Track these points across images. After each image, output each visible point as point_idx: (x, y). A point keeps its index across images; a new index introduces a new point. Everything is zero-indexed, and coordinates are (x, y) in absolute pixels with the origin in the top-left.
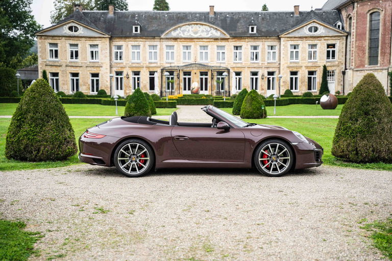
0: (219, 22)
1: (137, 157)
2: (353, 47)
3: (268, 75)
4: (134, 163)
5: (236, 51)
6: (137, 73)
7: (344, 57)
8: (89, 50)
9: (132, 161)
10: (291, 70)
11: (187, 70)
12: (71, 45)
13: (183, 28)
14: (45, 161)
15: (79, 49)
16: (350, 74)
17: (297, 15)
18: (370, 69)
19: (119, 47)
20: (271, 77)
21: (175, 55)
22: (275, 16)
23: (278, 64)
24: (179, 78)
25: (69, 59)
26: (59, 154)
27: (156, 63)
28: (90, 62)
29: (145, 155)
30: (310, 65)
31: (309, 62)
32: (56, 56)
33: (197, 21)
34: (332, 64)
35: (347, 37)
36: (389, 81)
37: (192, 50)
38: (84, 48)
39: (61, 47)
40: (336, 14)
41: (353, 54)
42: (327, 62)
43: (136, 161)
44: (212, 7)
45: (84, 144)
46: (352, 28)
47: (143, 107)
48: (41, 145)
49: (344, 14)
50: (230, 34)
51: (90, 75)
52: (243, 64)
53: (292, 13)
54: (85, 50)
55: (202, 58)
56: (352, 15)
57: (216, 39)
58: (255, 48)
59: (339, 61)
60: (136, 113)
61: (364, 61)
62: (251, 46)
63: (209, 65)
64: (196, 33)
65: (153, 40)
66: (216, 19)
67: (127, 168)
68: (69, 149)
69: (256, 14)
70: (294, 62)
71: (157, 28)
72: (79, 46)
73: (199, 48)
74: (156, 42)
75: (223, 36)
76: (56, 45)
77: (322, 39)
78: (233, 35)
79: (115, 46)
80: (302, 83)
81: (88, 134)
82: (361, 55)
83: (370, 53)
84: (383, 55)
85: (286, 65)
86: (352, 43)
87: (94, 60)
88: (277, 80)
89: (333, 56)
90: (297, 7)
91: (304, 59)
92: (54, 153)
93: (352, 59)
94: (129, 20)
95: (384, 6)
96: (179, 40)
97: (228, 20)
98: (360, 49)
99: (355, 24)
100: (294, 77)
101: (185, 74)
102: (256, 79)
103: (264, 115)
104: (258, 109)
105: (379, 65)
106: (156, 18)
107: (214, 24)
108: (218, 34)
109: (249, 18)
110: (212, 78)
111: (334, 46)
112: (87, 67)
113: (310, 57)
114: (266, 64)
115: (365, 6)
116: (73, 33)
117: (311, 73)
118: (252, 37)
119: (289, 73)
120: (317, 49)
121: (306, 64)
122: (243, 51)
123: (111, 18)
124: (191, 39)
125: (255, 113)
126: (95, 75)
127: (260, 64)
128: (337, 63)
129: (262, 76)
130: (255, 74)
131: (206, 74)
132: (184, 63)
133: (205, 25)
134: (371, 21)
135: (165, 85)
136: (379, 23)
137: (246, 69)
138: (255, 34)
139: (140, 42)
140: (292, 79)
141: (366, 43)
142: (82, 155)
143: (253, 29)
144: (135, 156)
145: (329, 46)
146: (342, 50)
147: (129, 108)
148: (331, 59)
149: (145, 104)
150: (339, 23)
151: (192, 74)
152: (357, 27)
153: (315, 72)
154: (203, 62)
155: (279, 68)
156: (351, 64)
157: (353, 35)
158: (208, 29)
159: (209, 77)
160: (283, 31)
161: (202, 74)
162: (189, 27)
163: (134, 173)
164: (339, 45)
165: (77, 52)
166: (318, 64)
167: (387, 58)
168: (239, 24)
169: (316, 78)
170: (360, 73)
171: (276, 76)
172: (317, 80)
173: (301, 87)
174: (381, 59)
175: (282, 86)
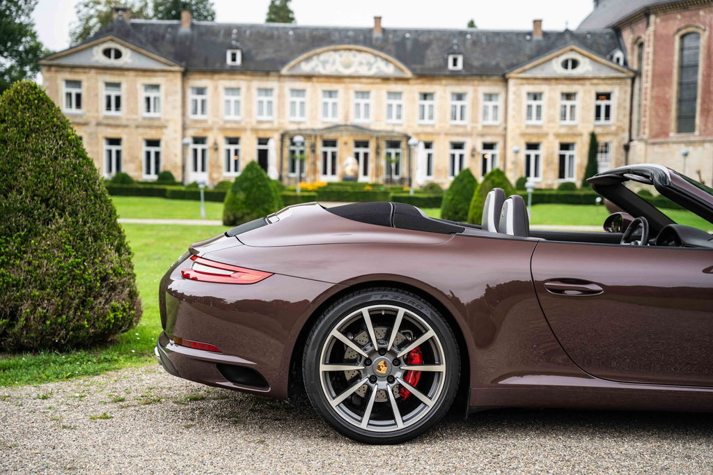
0: (392, 48)
1: (397, 362)
2: (646, 99)
3: (484, 149)
4: (383, 384)
5: (423, 102)
6: (233, 141)
7: (628, 116)
8: (143, 94)
9: (373, 379)
10: (527, 140)
11: (330, 136)
12: (108, 85)
13: (323, 57)
14: (34, 351)
15: (123, 92)
16: (640, 149)
17: (538, 37)
18: (680, 140)
19: (201, 91)
20: (489, 153)
21: (308, 108)
22: (497, 39)
23: (501, 129)
24: (314, 151)
25: (103, 112)
26: (83, 327)
27: (271, 122)
28: (145, 118)
29: (426, 353)
30: (563, 131)
31: (562, 126)
32: (79, 105)
33: (349, 43)
34: (605, 131)
35: (633, 80)
37: (340, 99)
38: (133, 89)
39: (88, 88)
40: (612, 37)
41: (645, 111)
42: (596, 126)
43: (391, 379)
44: (378, 19)
45: (184, 304)
46: (644, 62)
48: (21, 298)
49: (628, 37)
50: (413, 71)
51: (144, 144)
52: (437, 128)
53: (530, 34)
54: (133, 93)
55: (358, 114)
56: (644, 37)
57: (386, 79)
58: (460, 97)
59: (617, 124)
61: (668, 126)
62: (453, 94)
63: (373, 127)
64: (347, 66)
65: (265, 78)
66: (385, 40)
67: (356, 405)
68: (114, 310)
69: (462, 34)
70: (533, 126)
71: (273, 56)
72: (124, 86)
73: (352, 94)
74: (271, 83)
75: (399, 74)
76: (77, 84)
77: (588, 83)
78: (419, 72)
79: (193, 88)
80: (546, 166)
81: (197, 267)
82: (661, 114)
83: (679, 110)
84: (705, 113)
85: (518, 131)
86: (643, 91)
87: (152, 114)
88: (501, 159)
89: (607, 116)
90: (538, 23)
91: (553, 120)
92: (64, 326)
93: (645, 122)
94: (221, 39)
95: (707, 21)
96: (314, 79)
97: (409, 45)
98: (661, 102)
99: (651, 56)
100: (533, 153)
101: (327, 143)
102: (461, 156)
105: (697, 133)
106: (271, 37)
107: (381, 49)
108: (389, 70)
109: (448, 41)
110: (378, 153)
111: (607, 96)
112: (137, 127)
113: (564, 116)
114: (480, 129)
115: (671, 23)
116: (112, 62)
117: (565, 147)
118: (455, 76)
119: (524, 147)
120: (577, 102)
121: (556, 129)
122: (436, 102)
123: (186, 36)
124: (339, 78)
126: (153, 143)
127: (469, 129)
128: (614, 128)
129: (472, 151)
130: (458, 146)
131: (365, 144)
132: (324, 123)
133: (366, 52)
134: (682, 49)
135: (287, 164)
136: (697, 54)
137: (442, 137)
138: (459, 71)
139: (240, 82)
140: (528, 157)
141: (673, 93)
142: (171, 347)
143: (455, 61)
144: (389, 358)
145: (599, 96)
146: (624, 105)
147: (234, 203)
148: (602, 121)
149: (266, 195)
150: (618, 54)
151: (340, 143)
152: (654, 62)
153: (573, 144)
154: (361, 121)
155: (505, 137)
156: (642, 131)
157: (647, 76)
158: (371, 58)
159: (371, 150)
160: (512, 67)
161: (358, 144)
162: (335, 56)
163: (383, 428)
164: (619, 95)
165: (118, 99)
166: (579, 129)
168: (429, 52)
169: (573, 155)
170: (661, 148)
171: (497, 151)
172: (577, 161)
173: (545, 172)
174: (701, 121)
175: (511, 170)
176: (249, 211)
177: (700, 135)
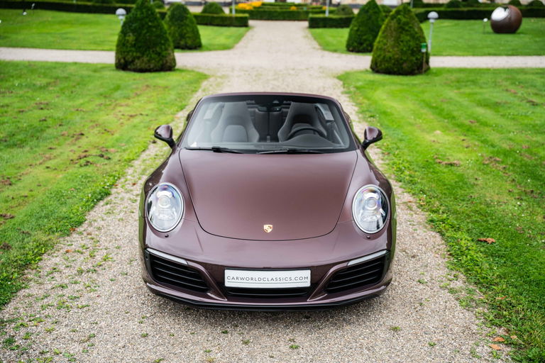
47: (155, 45)
60: (138, 58)
103: (425, 67)
104: (413, 53)
125: (405, 61)
147: (124, 45)
149: (158, 36)
176: (138, 54)
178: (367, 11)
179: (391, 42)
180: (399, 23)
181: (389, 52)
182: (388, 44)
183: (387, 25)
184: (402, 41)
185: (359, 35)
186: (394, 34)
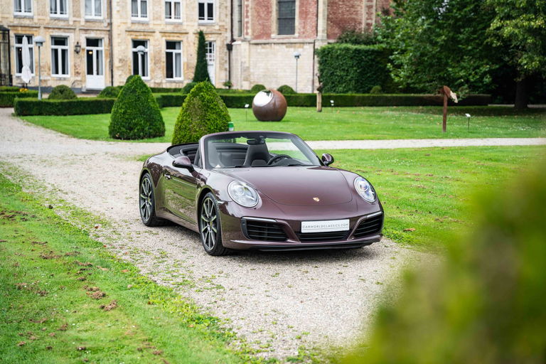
2: (248, 0)
3: (88, 45)
7: (229, 17)
10: (134, 37)
16: (245, 50)
18: (281, 41)
20: (94, 49)
23: (106, 25)
30: (169, 28)
31: (167, 24)
34: (210, 30)
36: (317, 65)
41: (247, 11)
42: (200, 25)
52: (36, 21)
59: (221, 24)
61: (269, 27)
70: (139, 23)
80: (155, 64)
82: (263, 15)
83: (280, 12)
84: (304, 16)
85: (124, 28)
88: (106, 56)
89: (210, 15)
91: (158, 18)
93: (247, 22)
102: (64, 52)
105: (296, 35)
113: (169, 14)
114: (83, 23)
117: (171, 45)
119: (131, 44)
121: (162, 27)
127: (71, 23)
128: (217, 28)
129: (76, 46)
130: (60, 41)
137: (42, 30)
140: (135, 54)
146: (225, 5)
148: (206, 21)
153: (179, 42)
155: (110, 32)
156: (244, 31)
166: (185, 27)
167: (310, 22)
169: (180, 54)
170: (263, 48)
171: (103, 47)
172: (183, 59)
173: (153, 71)
174: (300, 24)
175: (118, 67)
177: (299, 37)
178: (134, 91)
179: (196, 121)
180: (203, 101)
181: (196, 131)
182: (194, 124)
183: (189, 102)
184: (209, 120)
185: (127, 119)
186: (199, 111)
